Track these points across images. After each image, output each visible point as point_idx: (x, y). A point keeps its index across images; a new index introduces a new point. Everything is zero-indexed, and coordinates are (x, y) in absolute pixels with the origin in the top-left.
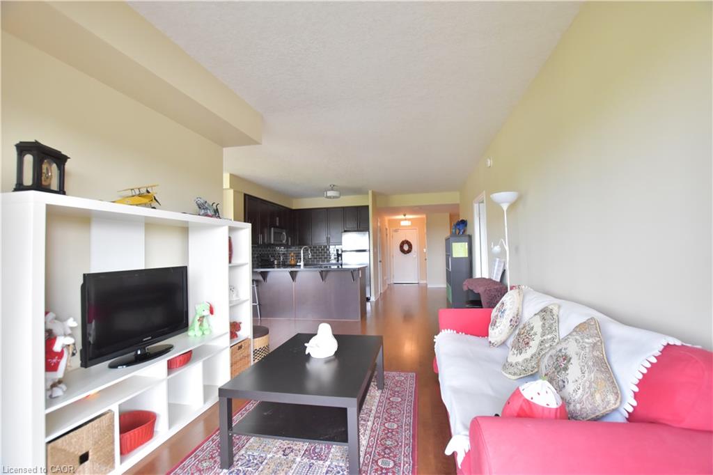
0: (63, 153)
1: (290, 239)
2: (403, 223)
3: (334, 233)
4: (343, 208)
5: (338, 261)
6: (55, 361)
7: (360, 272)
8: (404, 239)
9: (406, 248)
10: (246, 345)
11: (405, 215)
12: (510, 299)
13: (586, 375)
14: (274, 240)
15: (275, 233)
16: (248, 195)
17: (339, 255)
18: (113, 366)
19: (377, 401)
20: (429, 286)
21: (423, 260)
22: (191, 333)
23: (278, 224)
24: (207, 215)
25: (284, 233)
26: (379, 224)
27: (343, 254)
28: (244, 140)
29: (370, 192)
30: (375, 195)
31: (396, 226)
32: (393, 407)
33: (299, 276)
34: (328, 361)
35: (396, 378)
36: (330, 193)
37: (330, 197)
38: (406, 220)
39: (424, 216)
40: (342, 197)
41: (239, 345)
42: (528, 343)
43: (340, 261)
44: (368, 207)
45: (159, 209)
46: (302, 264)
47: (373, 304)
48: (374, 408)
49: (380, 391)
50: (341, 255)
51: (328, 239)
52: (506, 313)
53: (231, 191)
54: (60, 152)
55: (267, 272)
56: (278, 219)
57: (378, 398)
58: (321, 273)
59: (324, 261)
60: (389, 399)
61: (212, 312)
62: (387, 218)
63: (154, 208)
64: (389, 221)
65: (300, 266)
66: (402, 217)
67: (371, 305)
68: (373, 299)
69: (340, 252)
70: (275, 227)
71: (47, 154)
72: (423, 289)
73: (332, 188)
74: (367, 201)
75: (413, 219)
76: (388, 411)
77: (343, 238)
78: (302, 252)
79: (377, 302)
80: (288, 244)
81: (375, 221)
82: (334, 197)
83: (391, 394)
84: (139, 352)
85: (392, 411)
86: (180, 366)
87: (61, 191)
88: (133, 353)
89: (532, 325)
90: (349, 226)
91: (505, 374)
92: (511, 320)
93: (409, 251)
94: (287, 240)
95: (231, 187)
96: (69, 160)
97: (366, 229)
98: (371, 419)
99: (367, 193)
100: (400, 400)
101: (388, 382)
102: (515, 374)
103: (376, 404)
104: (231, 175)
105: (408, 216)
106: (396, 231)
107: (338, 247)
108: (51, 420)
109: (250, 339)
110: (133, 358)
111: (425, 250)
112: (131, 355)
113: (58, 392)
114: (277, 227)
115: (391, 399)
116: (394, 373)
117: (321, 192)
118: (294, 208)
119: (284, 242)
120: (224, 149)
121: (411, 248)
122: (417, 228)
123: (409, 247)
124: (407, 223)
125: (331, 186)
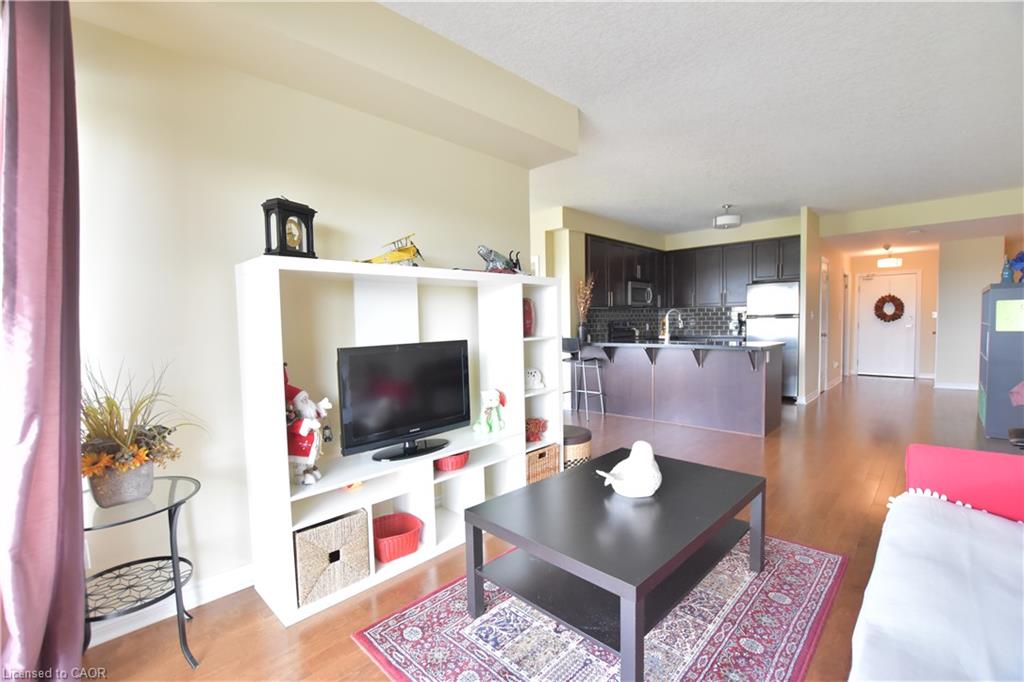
0: (310, 207)
1: (659, 297)
2: (882, 264)
3: (733, 286)
4: (753, 243)
5: (740, 332)
6: (305, 445)
7: (768, 353)
8: (885, 293)
9: (889, 309)
10: (552, 453)
11: (887, 248)
14: (633, 300)
15: (633, 289)
16: (591, 235)
17: (742, 323)
18: (377, 458)
19: (741, 590)
20: (937, 386)
21: (928, 336)
22: (476, 427)
23: (639, 276)
24: (494, 270)
25: (649, 289)
26: (824, 267)
27: (748, 321)
28: (554, 154)
29: (804, 212)
30: (814, 216)
31: (869, 269)
32: (767, 612)
33: (661, 356)
34: (640, 504)
35: (797, 558)
36: (721, 220)
37: (722, 227)
38: (890, 256)
39: (936, 247)
40: (743, 226)
41: (541, 451)
43: (743, 334)
44: (797, 238)
45: (423, 266)
46: (666, 336)
47: (803, 410)
48: (730, 602)
49: (754, 574)
50: (745, 322)
51: (723, 297)
53: (566, 232)
54: (307, 207)
55: (614, 348)
56: (639, 267)
57: (745, 586)
58: (696, 352)
59: (716, 333)
60: (767, 594)
61: (502, 402)
62: (846, 257)
63: (415, 265)
64: (853, 260)
65: (663, 340)
66: (881, 251)
67: (798, 412)
68: (802, 400)
69: (743, 319)
70: (634, 279)
71: (292, 211)
72: (925, 390)
73: (728, 210)
74: (800, 227)
76: (753, 615)
77: (749, 295)
78: (667, 317)
79: (811, 408)
80: (655, 305)
81: (814, 261)
82: (730, 226)
83: (773, 586)
84: (407, 445)
85: (764, 619)
86: (452, 469)
87: (311, 254)
88: (402, 445)
90: (761, 274)
93: (897, 316)
94: (654, 299)
95: (565, 225)
96: (316, 215)
97: (796, 278)
98: (718, 620)
99: (798, 213)
100: (788, 601)
101: (778, 562)
103: (737, 596)
104: (565, 208)
105: (894, 250)
106: (868, 278)
107: (740, 310)
108: (299, 509)
109: (559, 446)
110: (402, 451)
111: (935, 315)
112: (398, 447)
113: (309, 479)
114: (638, 281)
115: (771, 595)
116: (796, 547)
117: (706, 221)
118: (667, 249)
119: (649, 302)
120: (532, 172)
121: (902, 310)
122: (920, 272)
123: (897, 309)
124: (896, 263)
125: (724, 207)
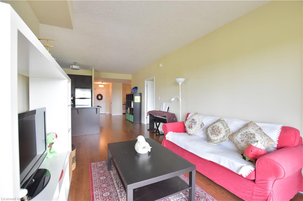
2: (100, 86)
8: (99, 93)
9: (100, 97)
11: (102, 82)
12: (197, 118)
13: (263, 137)
20: (113, 115)
21: (109, 103)
29: (93, 70)
30: (95, 71)
36: (74, 67)
37: (74, 69)
38: (102, 84)
39: (111, 83)
40: (80, 70)
42: (220, 132)
44: (92, 77)
52: (198, 123)
74: (92, 73)
75: (106, 84)
77: (76, 91)
82: (76, 69)
89: (218, 126)
90: (78, 85)
91: (212, 144)
92: (201, 125)
93: (101, 99)
102: (217, 143)
105: (104, 83)
121: (102, 98)
122: (105, 89)
123: (101, 97)
124: (102, 86)
125: (74, 63)
